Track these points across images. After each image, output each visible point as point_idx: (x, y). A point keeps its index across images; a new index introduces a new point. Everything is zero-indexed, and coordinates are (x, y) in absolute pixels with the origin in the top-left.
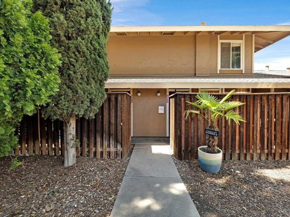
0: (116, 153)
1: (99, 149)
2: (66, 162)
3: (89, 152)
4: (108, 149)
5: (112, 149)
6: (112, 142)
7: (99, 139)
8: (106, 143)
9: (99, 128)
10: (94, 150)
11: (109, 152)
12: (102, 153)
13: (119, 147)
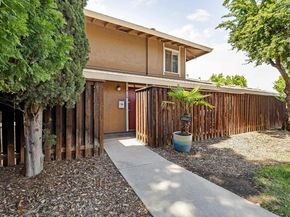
0: (93, 151)
1: (70, 149)
2: (30, 169)
3: (55, 154)
4: (82, 147)
5: (88, 146)
6: (88, 138)
7: (69, 136)
8: (79, 140)
9: (70, 122)
10: (62, 150)
11: (84, 151)
12: (74, 153)
13: (96, 143)
